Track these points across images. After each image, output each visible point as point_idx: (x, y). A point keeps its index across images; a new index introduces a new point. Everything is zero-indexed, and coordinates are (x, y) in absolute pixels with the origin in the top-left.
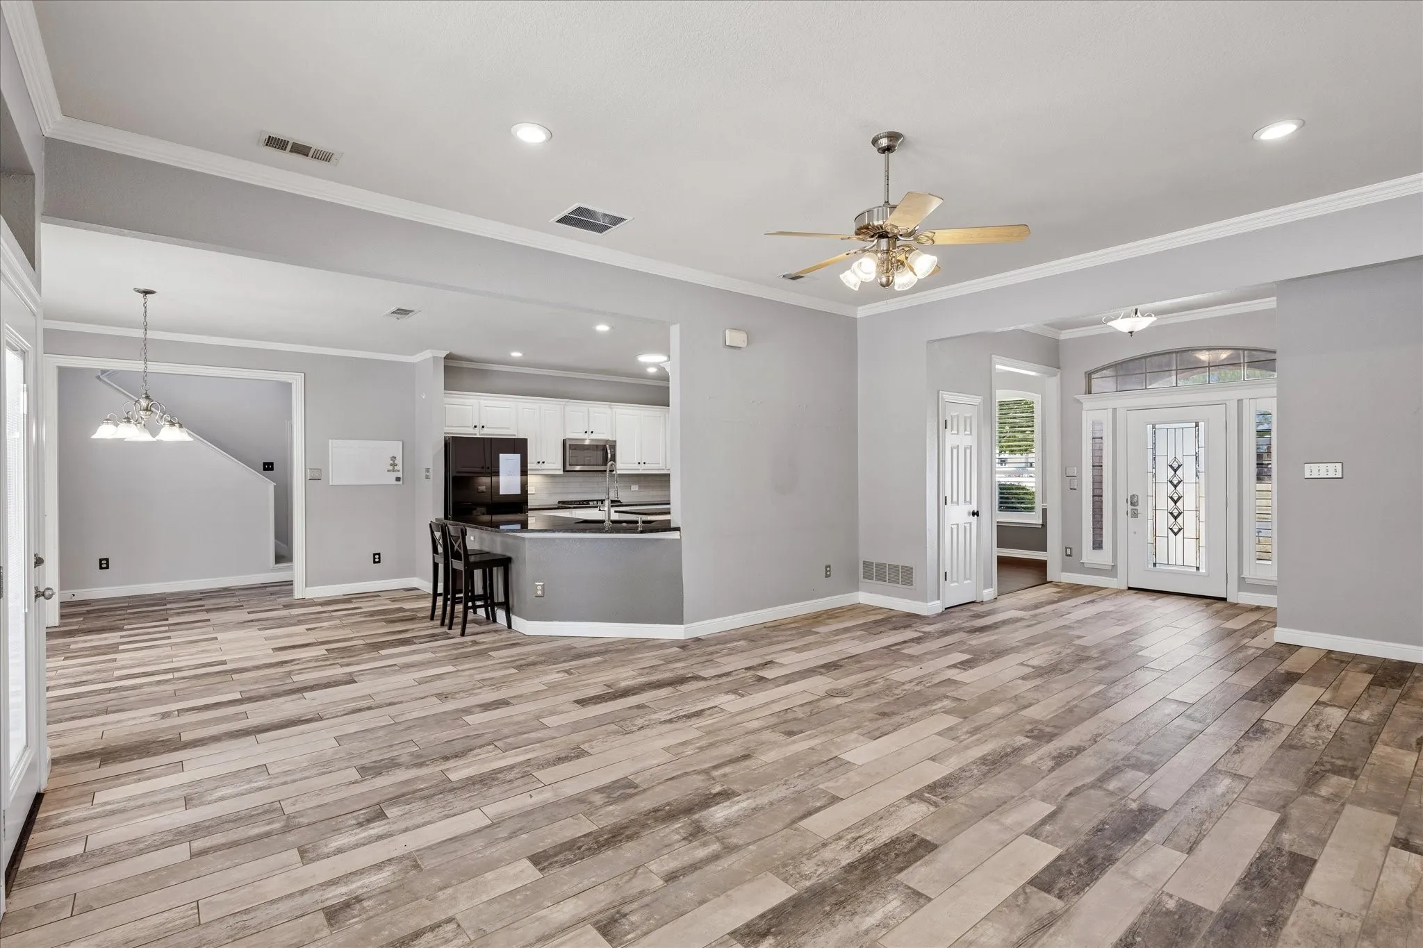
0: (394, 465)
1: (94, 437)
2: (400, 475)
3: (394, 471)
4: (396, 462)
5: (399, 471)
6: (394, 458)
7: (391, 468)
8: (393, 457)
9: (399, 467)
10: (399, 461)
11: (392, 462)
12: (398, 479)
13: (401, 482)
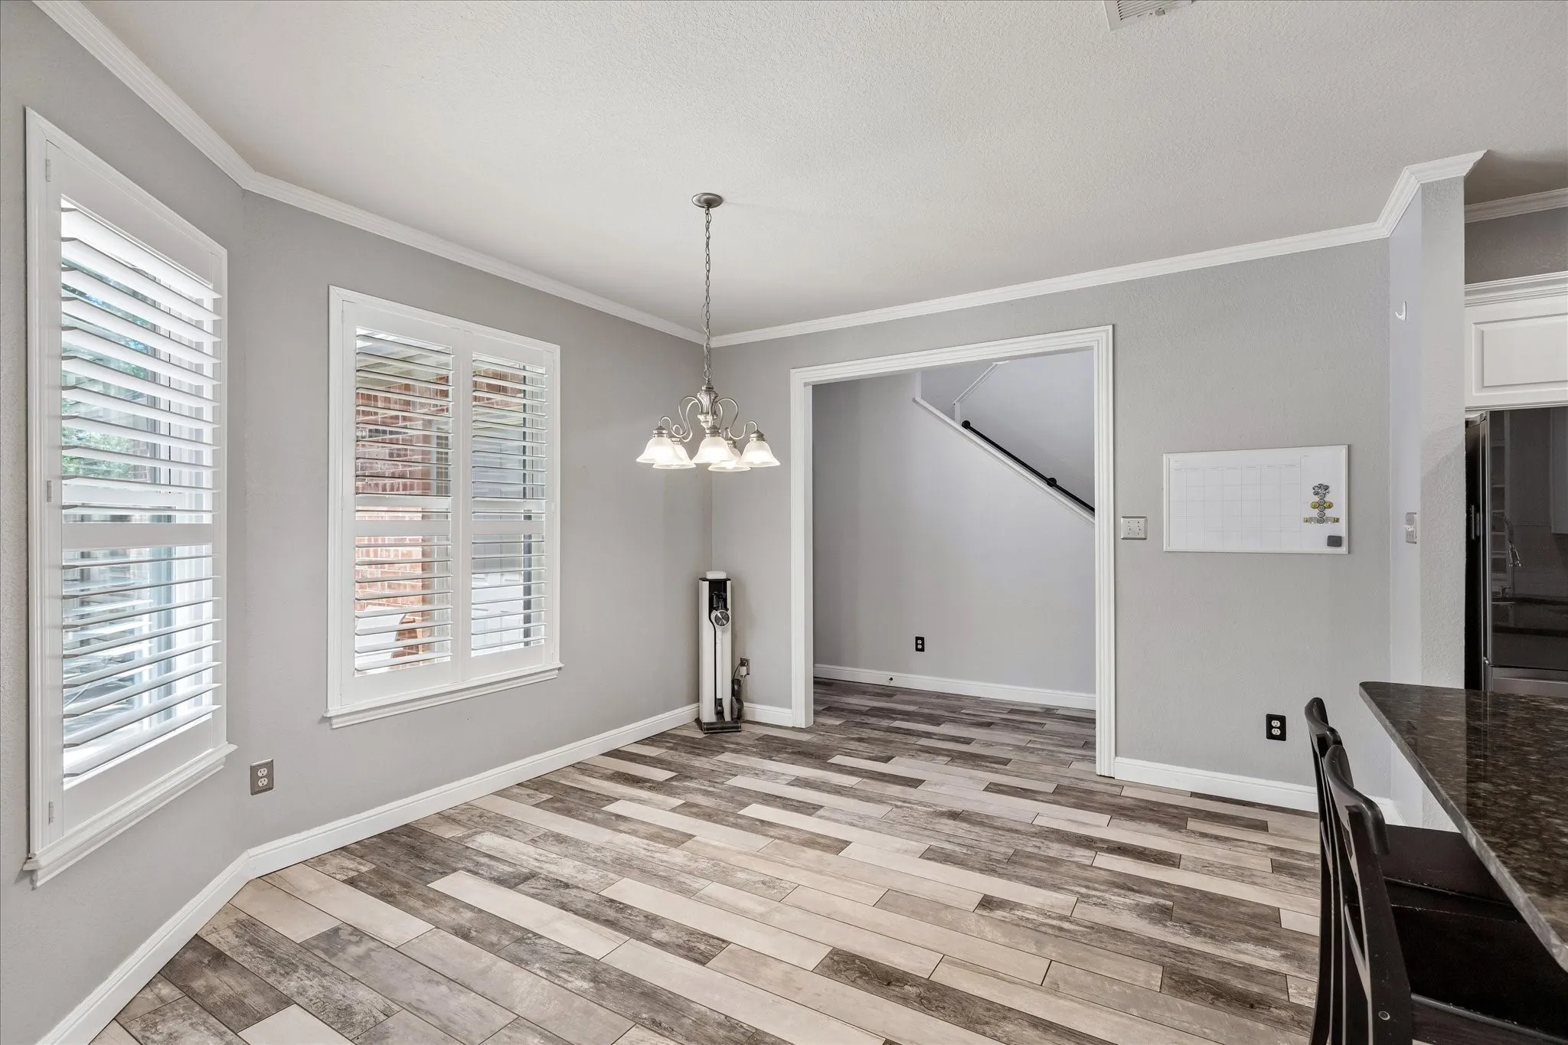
0: (1322, 506)
1: (638, 460)
2: (1341, 530)
3: (1321, 520)
4: (1328, 499)
5: (1337, 520)
6: (1322, 489)
7: (1315, 513)
8: (1320, 486)
9: (1340, 510)
10: (1338, 497)
11: (1316, 499)
12: (1334, 541)
13: (1343, 550)
